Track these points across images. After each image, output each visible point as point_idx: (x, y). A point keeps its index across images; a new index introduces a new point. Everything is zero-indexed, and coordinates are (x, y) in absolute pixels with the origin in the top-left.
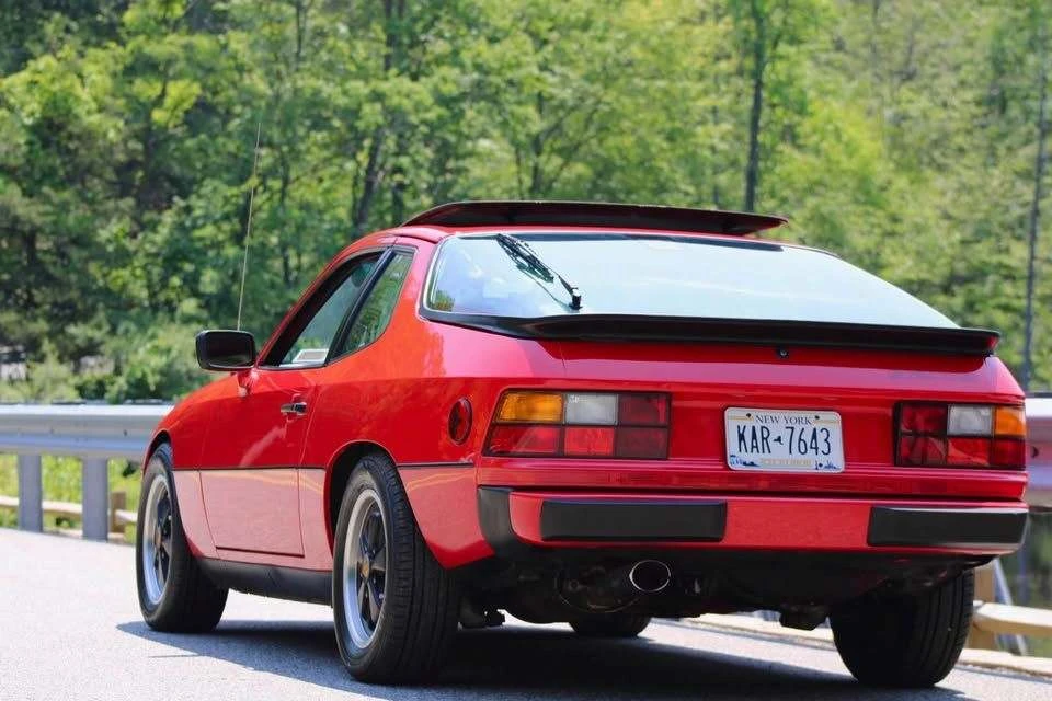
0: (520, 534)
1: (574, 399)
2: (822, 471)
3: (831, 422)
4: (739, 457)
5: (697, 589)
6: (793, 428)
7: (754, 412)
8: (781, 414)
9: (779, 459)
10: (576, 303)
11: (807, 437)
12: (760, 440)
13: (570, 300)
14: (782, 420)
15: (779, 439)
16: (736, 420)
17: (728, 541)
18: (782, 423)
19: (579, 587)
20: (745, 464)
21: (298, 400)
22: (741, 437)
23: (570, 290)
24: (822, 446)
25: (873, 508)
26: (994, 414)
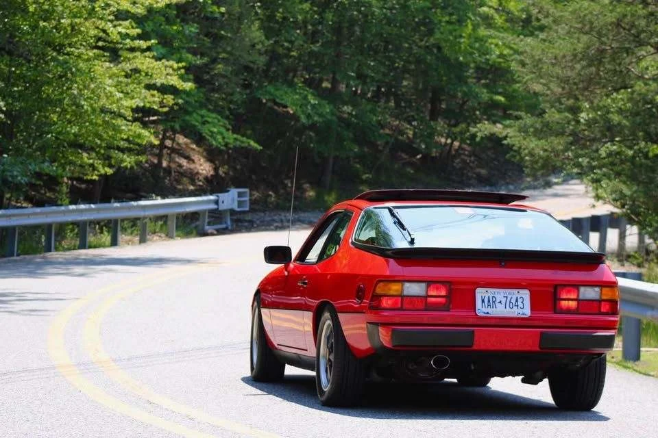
0: (385, 344)
1: (407, 285)
2: (520, 316)
3: (525, 294)
4: (481, 309)
5: (473, 367)
6: (507, 297)
7: (489, 290)
8: (502, 291)
9: (500, 311)
10: (412, 242)
11: (513, 301)
12: (492, 302)
13: (410, 240)
14: (502, 293)
15: (500, 302)
16: (480, 293)
17: (475, 347)
18: (502, 295)
19: (415, 367)
20: (485, 313)
21: (305, 279)
22: (483, 301)
23: (410, 235)
24: (520, 305)
25: (542, 333)
26: (601, 290)
